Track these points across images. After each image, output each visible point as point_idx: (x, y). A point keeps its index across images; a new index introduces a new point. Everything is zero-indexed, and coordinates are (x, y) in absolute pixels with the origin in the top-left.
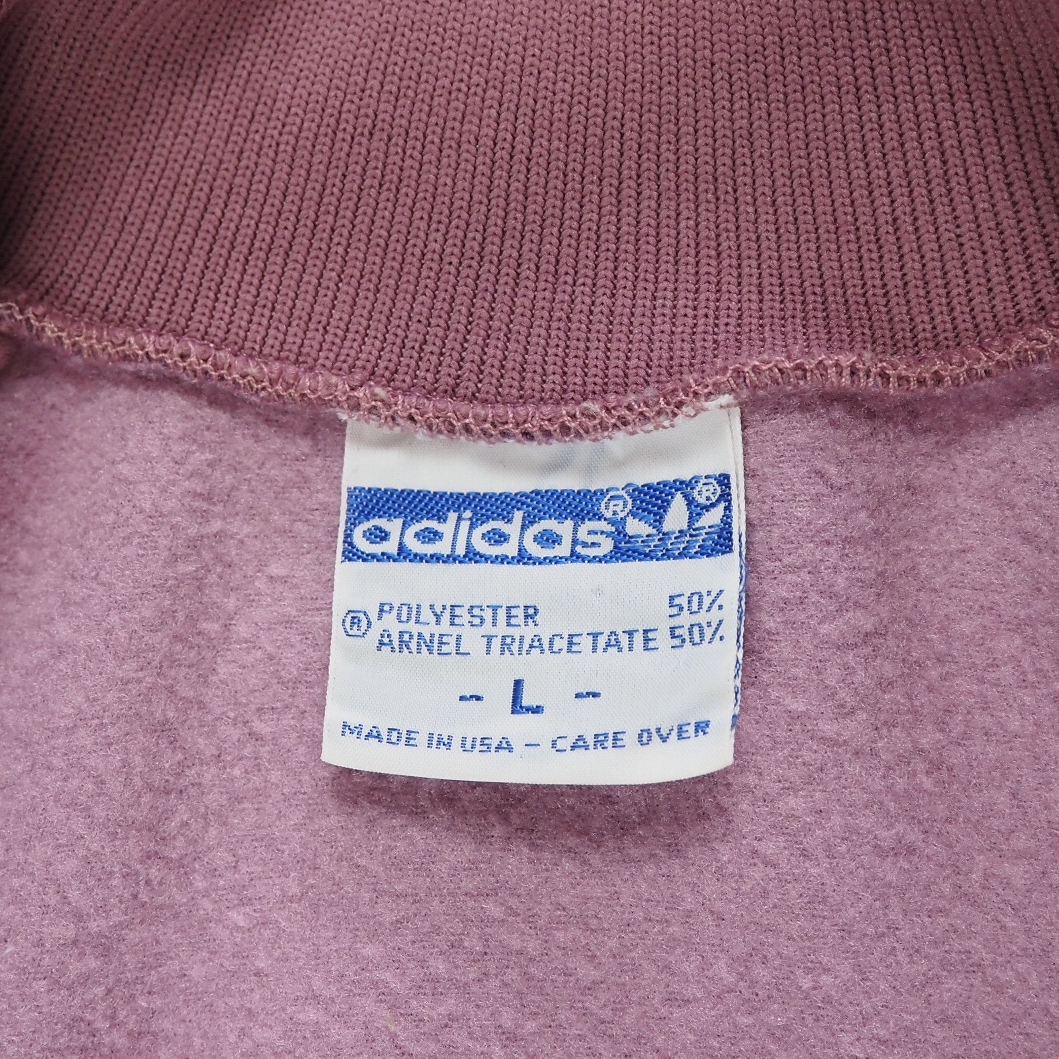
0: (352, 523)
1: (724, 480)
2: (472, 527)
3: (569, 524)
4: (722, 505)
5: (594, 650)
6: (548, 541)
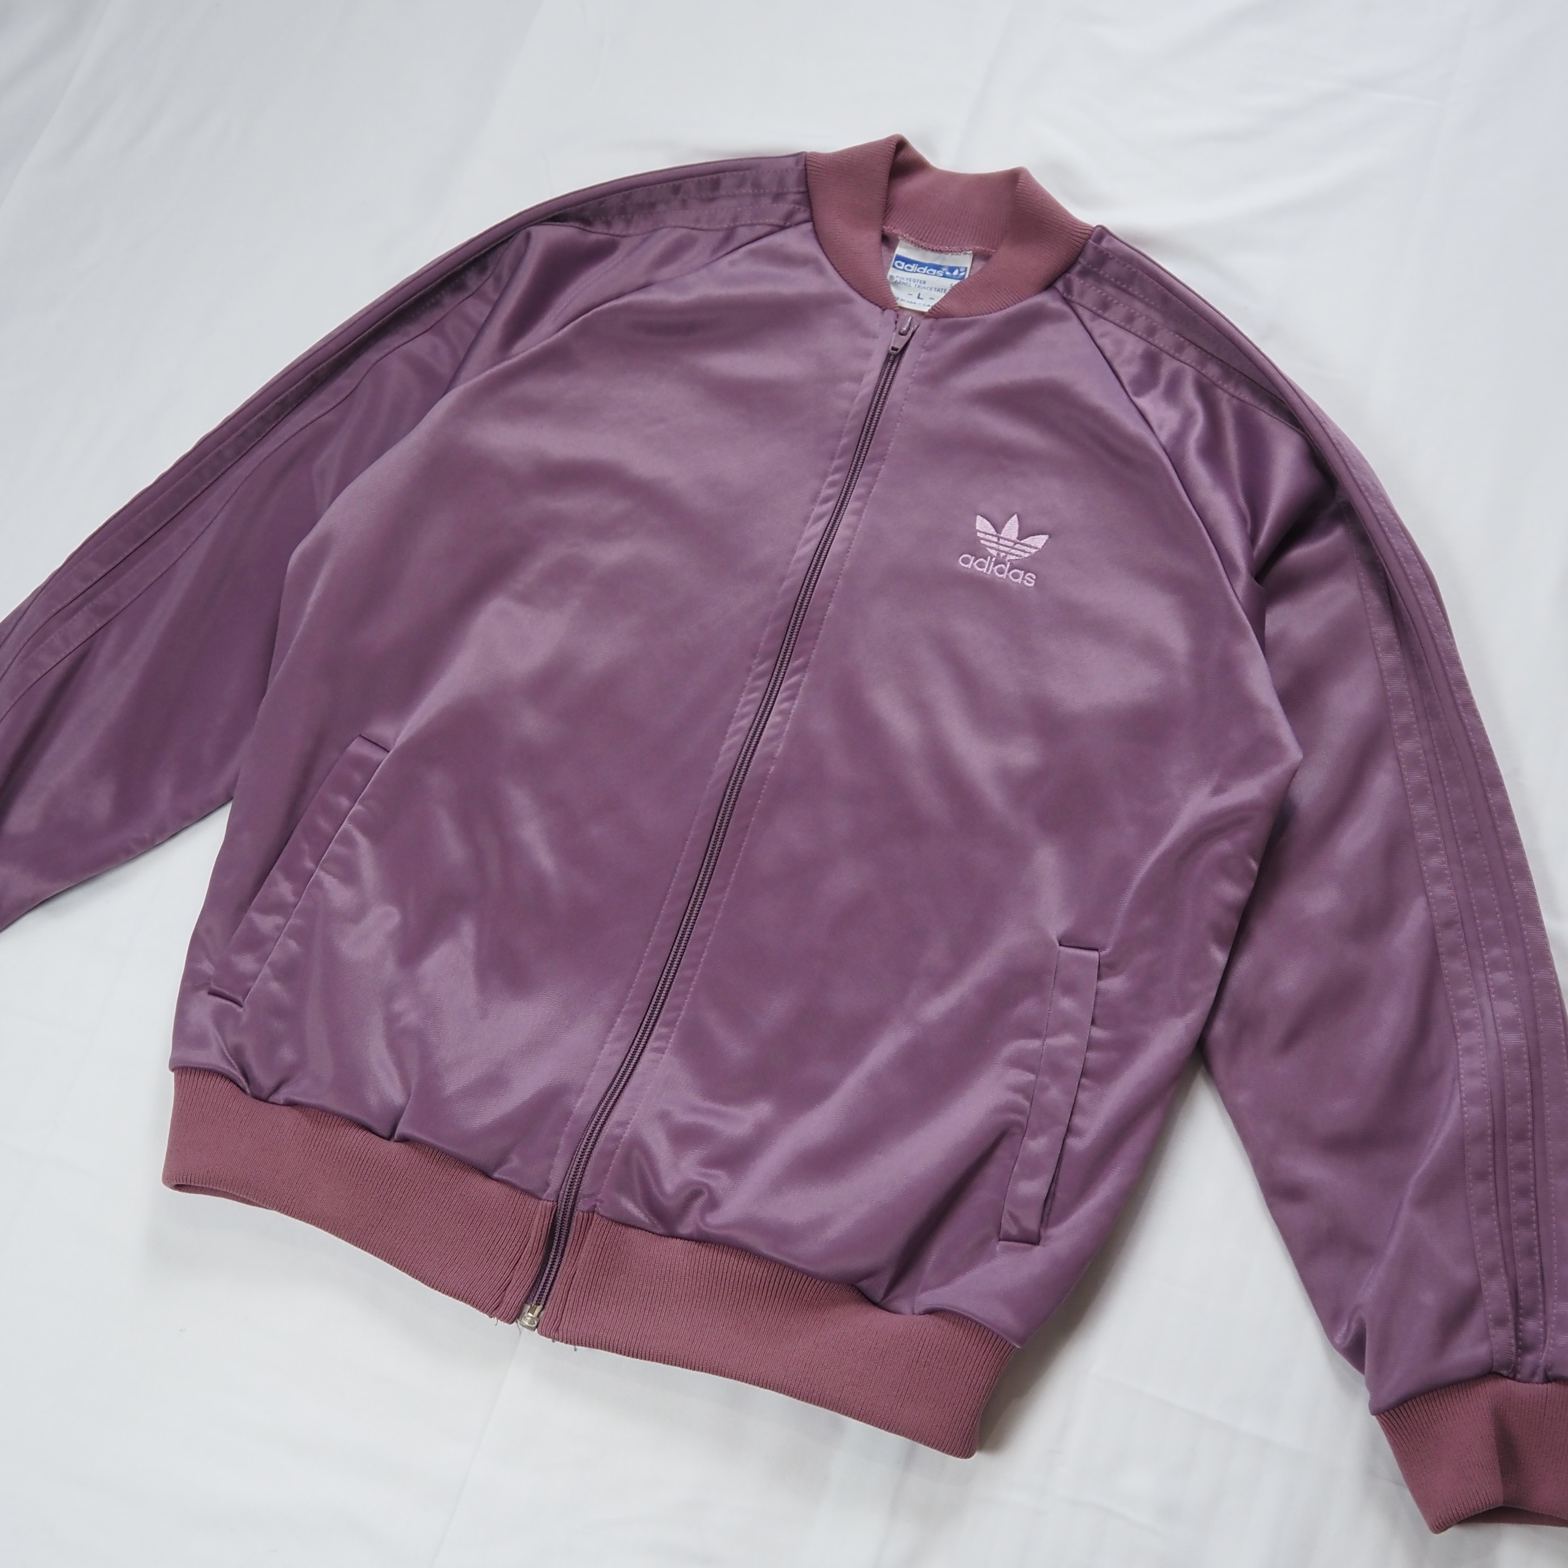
0: (895, 261)
1: (966, 268)
2: (917, 267)
3: (935, 270)
4: (964, 272)
5: (934, 290)
6: (931, 272)
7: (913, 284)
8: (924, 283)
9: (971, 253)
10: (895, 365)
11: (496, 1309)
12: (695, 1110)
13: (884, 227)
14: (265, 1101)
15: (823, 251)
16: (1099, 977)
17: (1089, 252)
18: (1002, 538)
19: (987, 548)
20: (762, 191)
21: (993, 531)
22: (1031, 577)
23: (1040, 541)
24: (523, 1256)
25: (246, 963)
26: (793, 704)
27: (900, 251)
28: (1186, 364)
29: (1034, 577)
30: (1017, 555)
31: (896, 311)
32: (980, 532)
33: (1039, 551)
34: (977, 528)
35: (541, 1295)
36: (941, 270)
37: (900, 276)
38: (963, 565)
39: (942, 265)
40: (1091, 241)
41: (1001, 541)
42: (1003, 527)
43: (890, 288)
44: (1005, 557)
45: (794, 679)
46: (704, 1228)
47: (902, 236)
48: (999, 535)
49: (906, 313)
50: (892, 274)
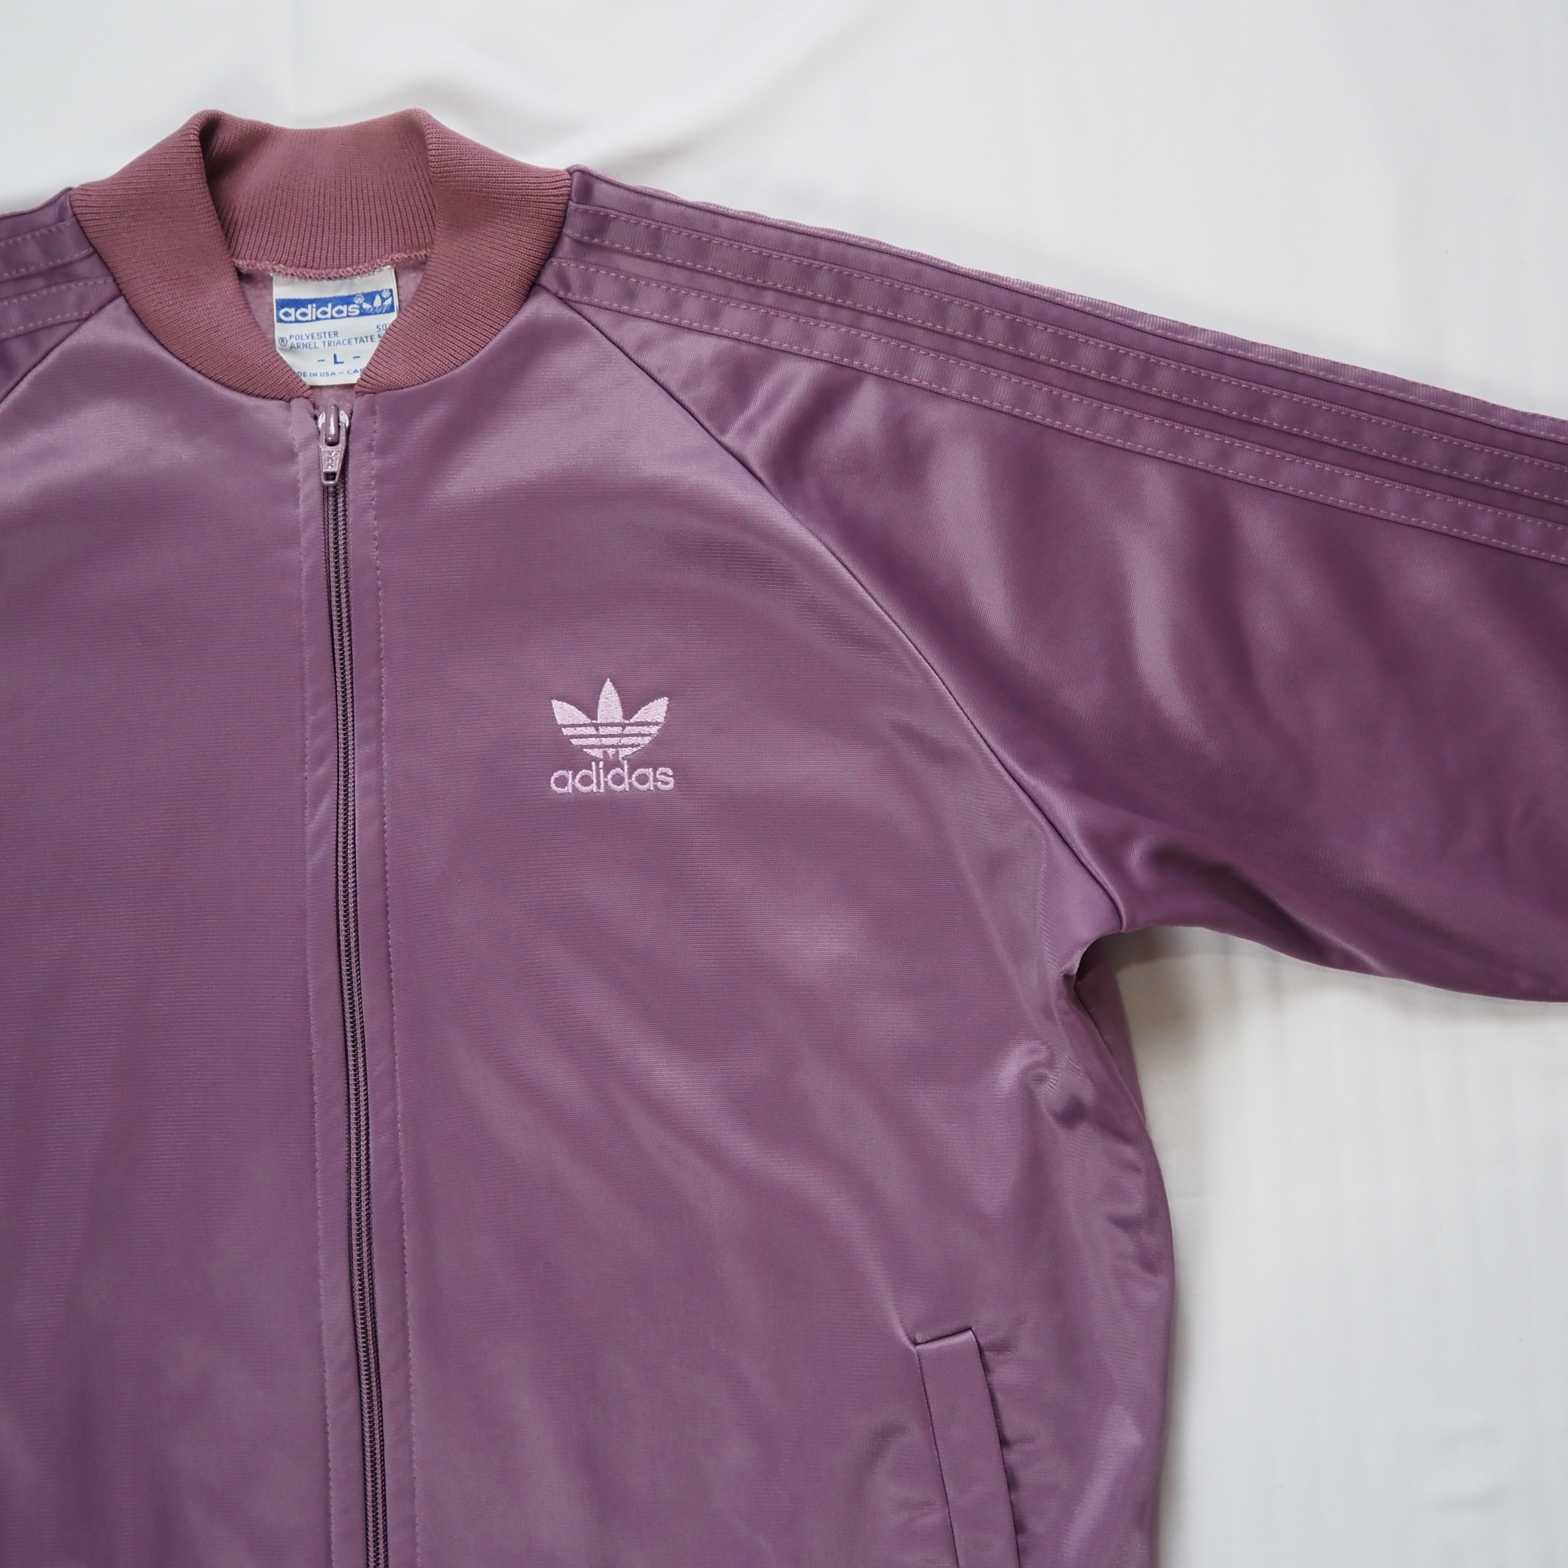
0: (278, 310)
1: (391, 291)
2: (317, 310)
3: (345, 306)
4: (391, 299)
5: (356, 342)
6: (340, 312)
8: (336, 334)
9: (389, 267)
10: (340, 500)
13: (239, 263)
15: (157, 339)
17: (577, 218)
18: (602, 725)
19: (585, 750)
20: (23, 271)
21: (583, 718)
22: (665, 774)
23: (657, 710)
26: (397, 1104)
27: (281, 290)
29: (670, 773)
30: (632, 746)
31: (307, 398)
32: (565, 726)
33: (663, 728)
34: (559, 722)
37: (294, 334)
38: (559, 790)
39: (352, 293)
40: (573, 200)
41: (603, 731)
42: (596, 705)
43: (283, 359)
44: (616, 754)
47: (274, 271)
48: (594, 722)
49: (326, 394)
50: (283, 336)
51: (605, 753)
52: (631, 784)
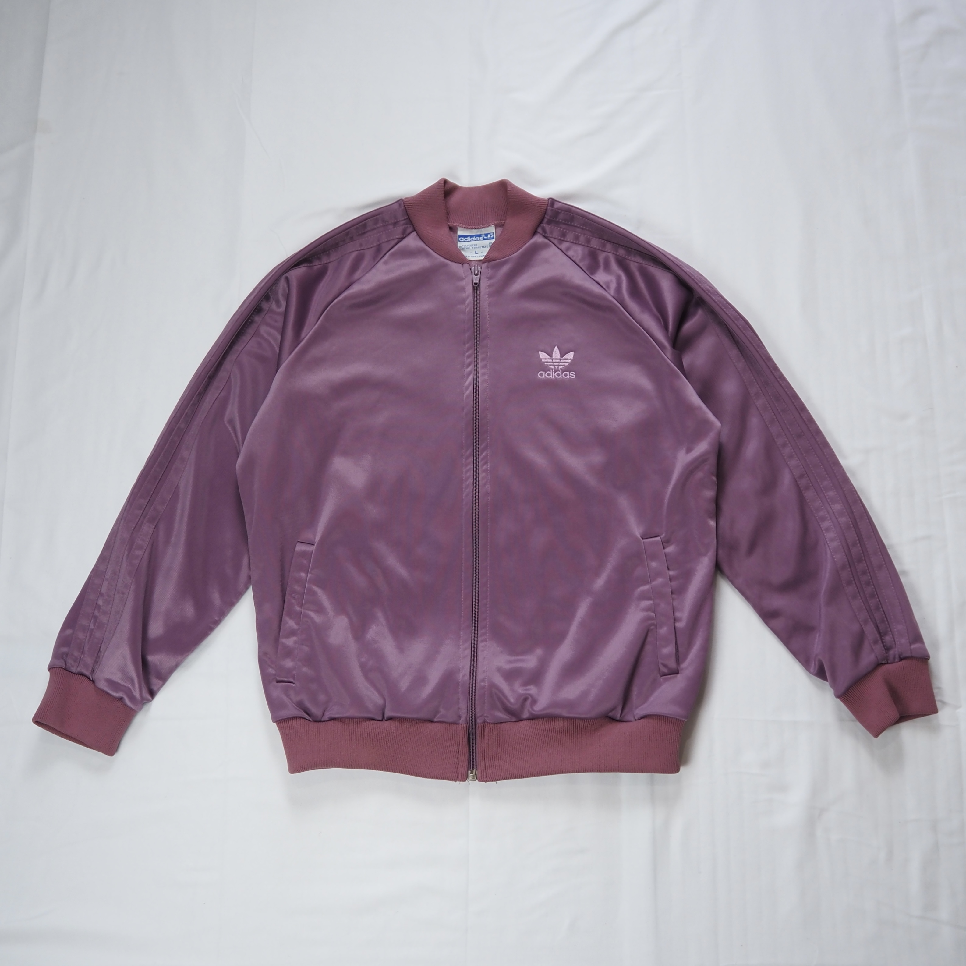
0: (459, 238)
1: (493, 233)
2: (470, 238)
4: (493, 235)
5: (482, 248)
6: (477, 239)
7: (471, 248)
8: (476, 245)
9: (494, 225)
10: (478, 291)
11: (457, 778)
12: (510, 662)
13: (449, 223)
14: (320, 721)
15: (426, 244)
16: (664, 548)
17: (549, 212)
18: (554, 359)
19: (548, 366)
20: (387, 223)
21: (548, 357)
22: (572, 374)
23: (571, 355)
24: (460, 751)
25: (289, 663)
26: (488, 465)
27: (460, 233)
28: (609, 252)
29: (574, 373)
30: (563, 365)
31: (468, 263)
32: (543, 359)
33: (572, 360)
34: (541, 357)
35: (473, 764)
36: (481, 237)
37: (464, 245)
38: (541, 377)
39: (481, 234)
40: (548, 207)
41: (554, 361)
42: (552, 354)
43: (461, 252)
44: (558, 368)
45: (484, 454)
46: (534, 713)
47: (459, 226)
48: (552, 358)
49: (473, 263)
50: (460, 245)
51: (555, 367)
52: (562, 376)
